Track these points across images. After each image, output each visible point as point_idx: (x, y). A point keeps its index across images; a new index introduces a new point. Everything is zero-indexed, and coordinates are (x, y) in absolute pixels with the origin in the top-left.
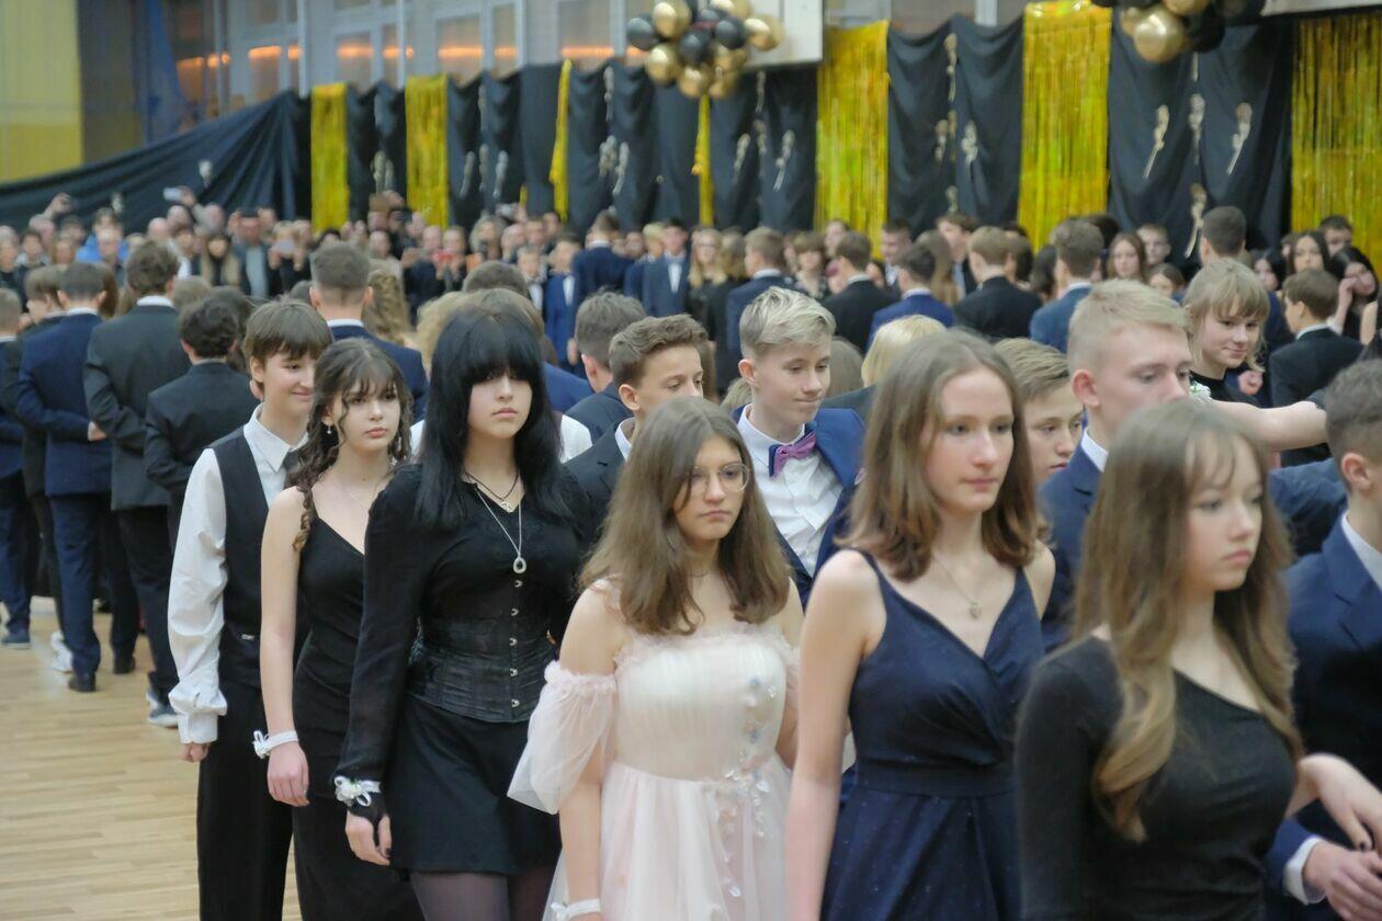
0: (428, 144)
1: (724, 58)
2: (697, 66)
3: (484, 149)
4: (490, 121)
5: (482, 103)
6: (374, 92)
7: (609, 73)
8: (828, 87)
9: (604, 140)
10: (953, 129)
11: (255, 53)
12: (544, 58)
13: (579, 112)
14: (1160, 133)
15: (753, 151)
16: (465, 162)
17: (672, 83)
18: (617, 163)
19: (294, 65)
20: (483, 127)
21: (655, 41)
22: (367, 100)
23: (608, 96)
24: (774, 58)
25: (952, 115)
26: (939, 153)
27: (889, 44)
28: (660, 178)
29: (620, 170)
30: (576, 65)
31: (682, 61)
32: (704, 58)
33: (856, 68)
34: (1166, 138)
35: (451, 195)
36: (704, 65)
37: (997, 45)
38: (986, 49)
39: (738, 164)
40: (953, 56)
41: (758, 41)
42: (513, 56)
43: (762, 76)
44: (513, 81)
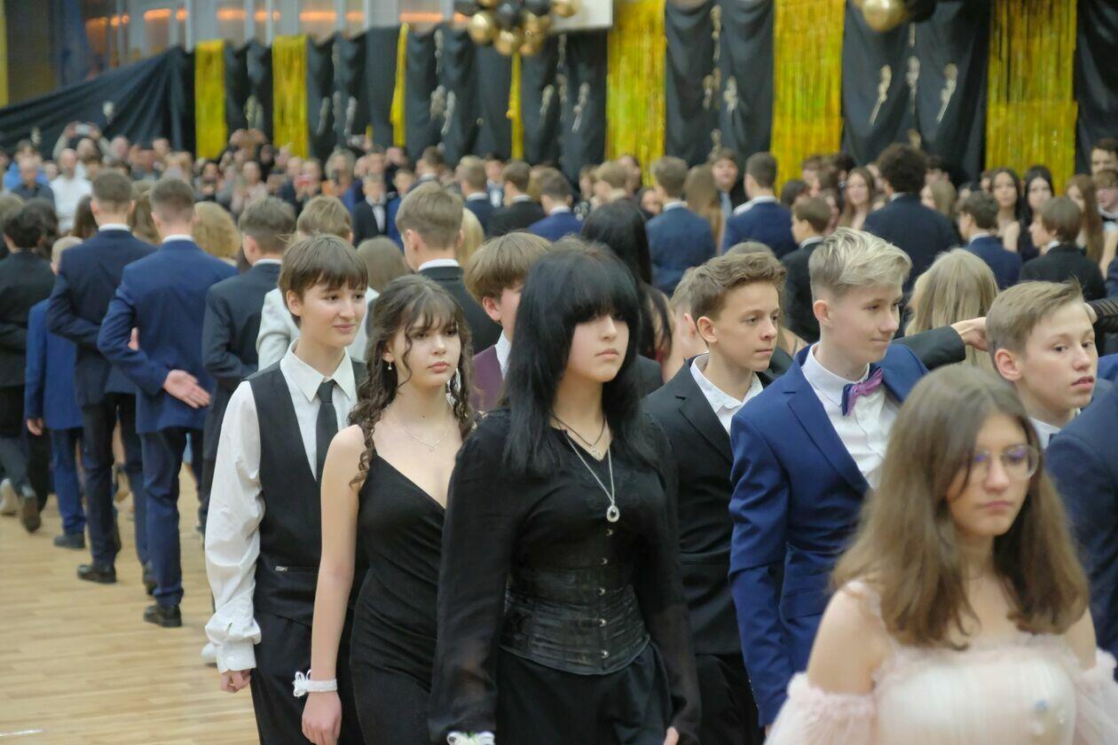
0: (291, 91)
1: (532, 23)
2: (510, 30)
3: (337, 96)
4: (342, 73)
5: (335, 58)
6: (247, 48)
7: (439, 35)
8: (617, 47)
9: (434, 88)
10: (717, 82)
11: (151, 15)
12: (387, 21)
13: (416, 67)
14: (883, 88)
15: (556, 99)
16: (321, 106)
17: (490, 43)
18: (445, 108)
19: (182, 25)
20: (336, 77)
21: (475, 8)
22: (241, 55)
23: (438, 53)
24: (573, 24)
25: (717, 72)
26: (707, 103)
27: (666, 13)
28: (480, 121)
29: (448, 114)
30: (412, 28)
31: (498, 25)
32: (516, 23)
33: (639, 32)
34: (888, 93)
35: (311, 132)
36: (516, 28)
37: (754, 15)
38: (745, 19)
39: (543, 110)
40: (717, 24)
41: (560, 10)
42: (362, 20)
43: (563, 39)
44: (361, 40)
